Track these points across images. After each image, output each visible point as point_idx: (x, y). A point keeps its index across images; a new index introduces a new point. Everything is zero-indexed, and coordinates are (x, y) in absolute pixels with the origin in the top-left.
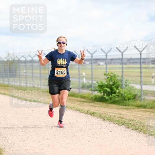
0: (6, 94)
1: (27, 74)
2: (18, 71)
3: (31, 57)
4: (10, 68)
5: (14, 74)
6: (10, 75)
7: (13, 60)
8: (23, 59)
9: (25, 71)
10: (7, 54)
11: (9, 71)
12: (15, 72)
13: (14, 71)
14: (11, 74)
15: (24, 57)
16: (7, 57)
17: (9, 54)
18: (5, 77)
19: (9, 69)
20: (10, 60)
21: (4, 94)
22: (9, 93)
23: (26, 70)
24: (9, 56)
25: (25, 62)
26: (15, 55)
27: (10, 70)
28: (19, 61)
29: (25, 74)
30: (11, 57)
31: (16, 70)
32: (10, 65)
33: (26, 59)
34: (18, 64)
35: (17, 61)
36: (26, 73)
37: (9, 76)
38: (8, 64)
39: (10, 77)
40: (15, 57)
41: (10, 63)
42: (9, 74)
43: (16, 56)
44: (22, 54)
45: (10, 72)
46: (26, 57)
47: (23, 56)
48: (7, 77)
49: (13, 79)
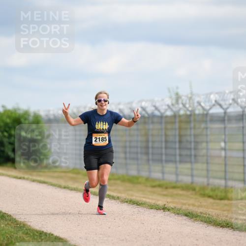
1: (229, 154)
2: (204, 145)
4: (180, 136)
5: (193, 152)
6: (180, 155)
7: (188, 113)
9: (223, 144)
10: (174, 96)
11: (177, 145)
12: (196, 149)
13: (193, 145)
14: (184, 152)
15: (221, 106)
16: (173, 104)
17: (178, 97)
19: (177, 139)
20: (182, 112)
23: (225, 142)
24: (180, 101)
25: (224, 119)
26: (197, 99)
27: (180, 142)
28: (206, 118)
29: (223, 153)
30: (184, 105)
31: (196, 143)
32: (180, 128)
33: (225, 110)
34: (203, 126)
35: (199, 115)
36: (225, 149)
37: (178, 158)
38: (177, 125)
39: (182, 162)
40: (196, 104)
41: (180, 122)
42: (178, 152)
43: (199, 103)
44: (213, 97)
45: (180, 148)
46: (225, 107)
47: (217, 103)
49: (188, 166)
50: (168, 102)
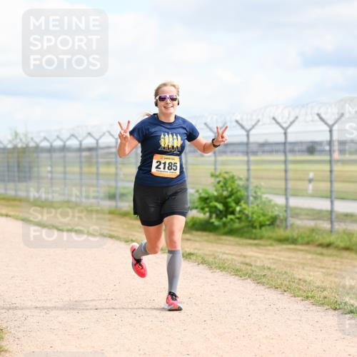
0: (10, 216)
1: (55, 175)
2: (35, 169)
3: (62, 140)
4: (19, 162)
5: (28, 174)
6: (19, 177)
7: (24, 146)
8: (45, 144)
9: (49, 169)
10: (14, 134)
11: (16, 169)
12: (30, 172)
13: (27, 169)
14: (22, 174)
15: (48, 140)
16: (13, 140)
17: (16, 134)
18: (9, 181)
19: (16, 165)
20: (20, 145)
21: (7, 216)
22: (17, 214)
23: (51, 166)
24: (18, 137)
25: (51, 150)
26: (30, 136)
27: (19, 166)
28: (37, 149)
29: (49, 175)
30: (21, 140)
31: (30, 168)
32: (18, 157)
33: (51, 144)
34: (35, 155)
35: (32, 147)
36: (51, 172)
37: (17, 179)
38: (16, 155)
39: (19, 181)
40: (29, 140)
41: (18, 152)
42: (16, 174)
43: (32, 139)
44: (43, 135)
45: (19, 171)
46: (51, 140)
47: (45, 139)
48: (14, 181)
49: (24, 184)
50: (10, 138)
